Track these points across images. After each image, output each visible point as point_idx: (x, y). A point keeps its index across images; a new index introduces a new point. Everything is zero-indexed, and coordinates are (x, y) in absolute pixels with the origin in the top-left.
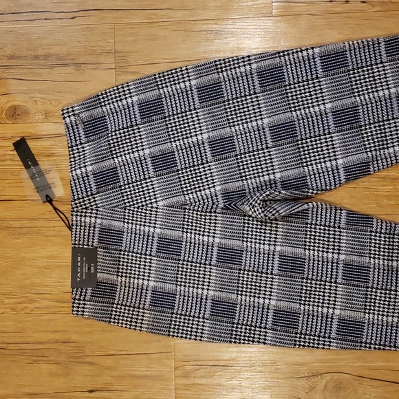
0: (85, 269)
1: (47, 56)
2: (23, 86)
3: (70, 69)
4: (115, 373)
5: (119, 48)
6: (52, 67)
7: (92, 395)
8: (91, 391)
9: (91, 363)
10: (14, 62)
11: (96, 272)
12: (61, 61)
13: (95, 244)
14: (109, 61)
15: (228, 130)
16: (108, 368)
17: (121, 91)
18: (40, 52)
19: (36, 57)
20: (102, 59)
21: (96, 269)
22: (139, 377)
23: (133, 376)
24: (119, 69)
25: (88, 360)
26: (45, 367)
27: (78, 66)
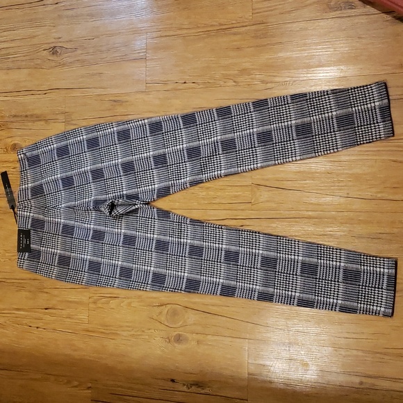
0: (25, 242)
1: (32, 116)
2: (19, 132)
3: (42, 123)
4: (58, 299)
5: (67, 110)
6: (34, 121)
7: (46, 311)
8: (46, 309)
9: (47, 293)
10: (15, 119)
11: (30, 244)
12: (38, 118)
13: (29, 227)
14: (61, 118)
15: (100, 165)
16: (55, 296)
17: (48, 141)
18: (28, 113)
19: (26, 116)
20: (58, 117)
21: (30, 242)
22: (71, 302)
23: (68, 301)
24: (67, 122)
25: (45, 290)
26: (24, 294)
27: (46, 121)
